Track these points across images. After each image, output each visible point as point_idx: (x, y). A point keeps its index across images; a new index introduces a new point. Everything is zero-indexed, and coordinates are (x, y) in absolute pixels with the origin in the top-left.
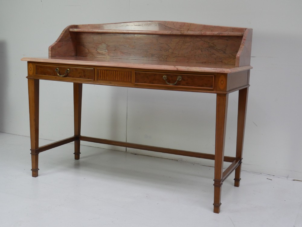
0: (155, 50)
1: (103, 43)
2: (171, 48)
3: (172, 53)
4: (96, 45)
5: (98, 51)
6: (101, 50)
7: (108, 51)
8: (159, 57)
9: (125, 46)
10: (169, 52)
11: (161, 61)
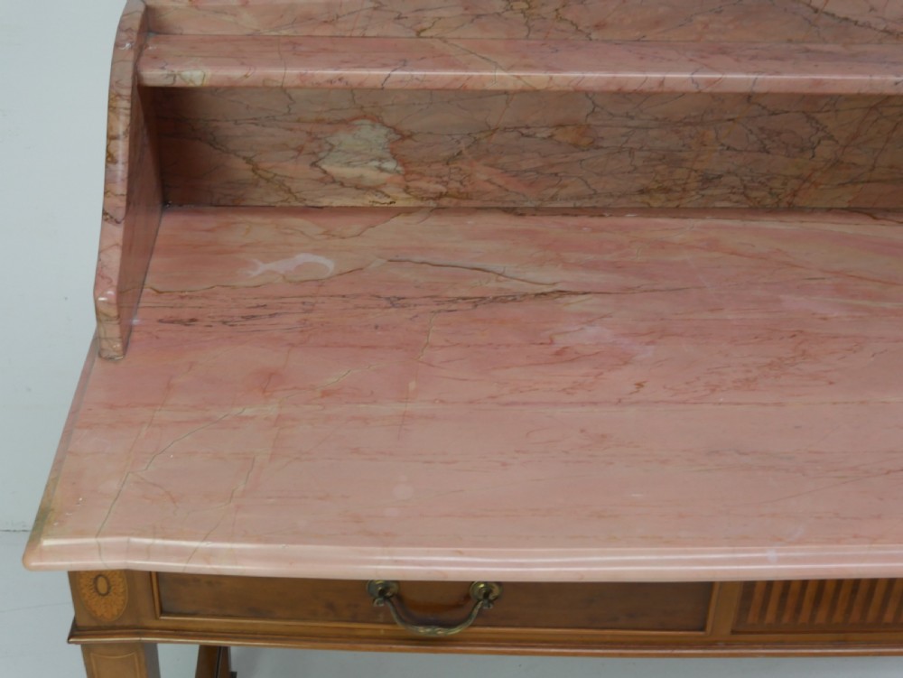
0: (728, 148)
1: (365, 117)
2: (831, 138)
3: (836, 164)
4: (309, 133)
5: (324, 167)
6: (348, 164)
7: (399, 168)
8: (745, 187)
9: (524, 131)
10: (813, 156)
11: (759, 208)
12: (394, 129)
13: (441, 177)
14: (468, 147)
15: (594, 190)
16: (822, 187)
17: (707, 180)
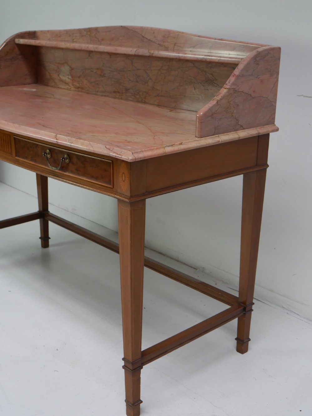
0: (130, 80)
1: (66, 63)
2: (151, 79)
3: (153, 88)
4: (58, 66)
5: (60, 76)
6: (64, 76)
7: (72, 78)
8: (135, 94)
9: (92, 70)
10: (148, 85)
11: (138, 101)
12: (70, 67)
13: (78, 82)
14: (82, 74)
16: (151, 96)
17: (127, 90)
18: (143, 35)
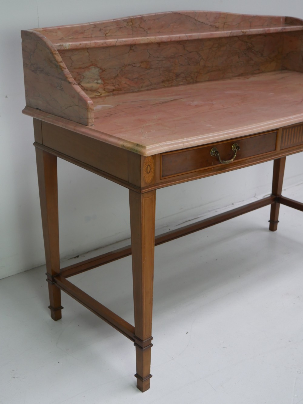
0: (181, 65)
1: (92, 65)
2: (203, 59)
3: (205, 67)
4: (78, 73)
5: (82, 84)
6: (89, 82)
7: (102, 82)
8: (186, 77)
9: (134, 65)
10: (200, 65)
11: (189, 83)
12: (101, 68)
13: (113, 84)
14: (120, 72)
15: (152, 83)
16: (202, 74)
17: (177, 76)
18: (196, 18)
